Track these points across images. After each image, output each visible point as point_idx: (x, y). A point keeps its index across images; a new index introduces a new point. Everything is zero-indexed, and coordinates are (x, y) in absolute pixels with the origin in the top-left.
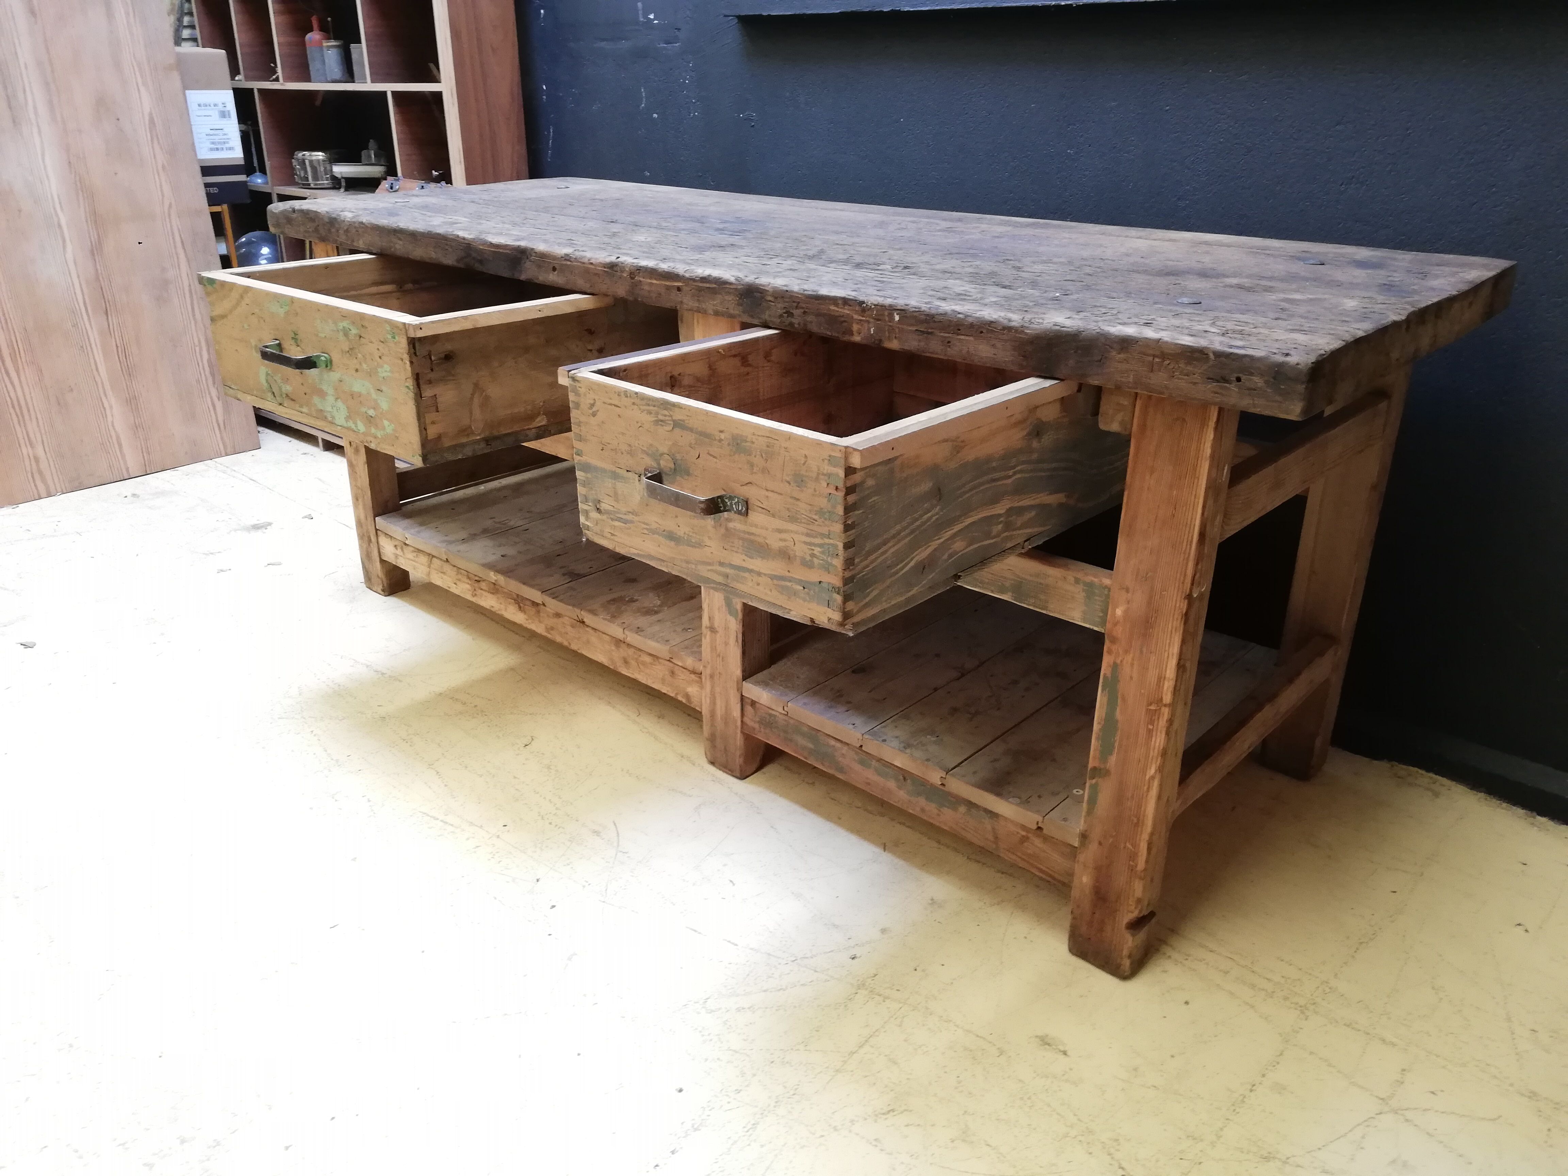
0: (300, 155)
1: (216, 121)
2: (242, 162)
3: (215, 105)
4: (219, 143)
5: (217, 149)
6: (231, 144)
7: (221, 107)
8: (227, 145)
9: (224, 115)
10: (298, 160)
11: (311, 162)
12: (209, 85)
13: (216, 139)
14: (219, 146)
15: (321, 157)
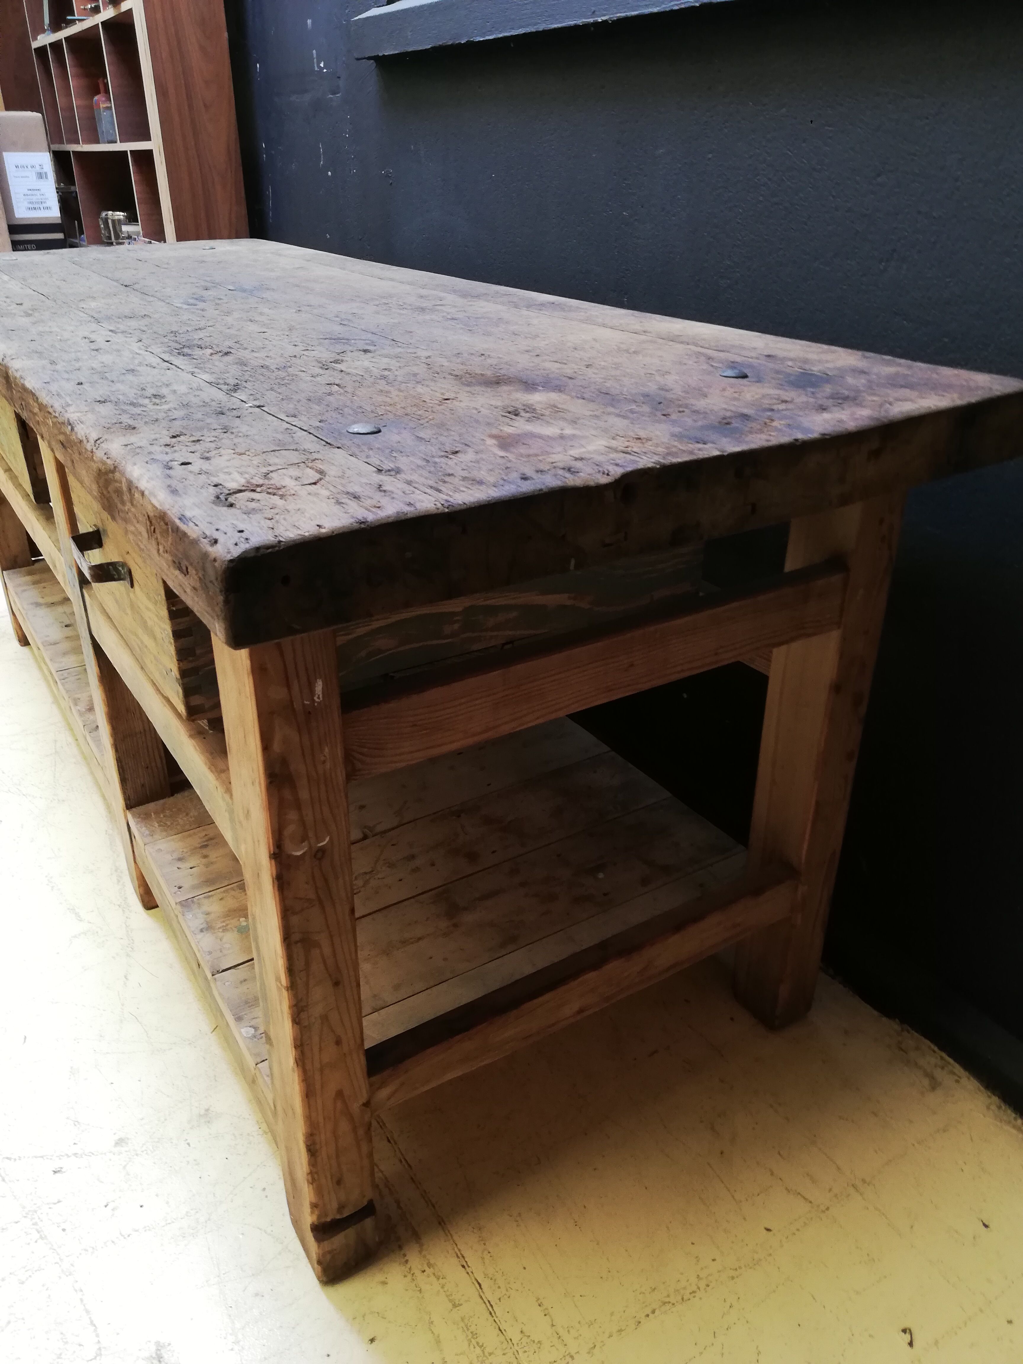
0: (104, 214)
1: (34, 182)
2: (59, 221)
3: (33, 167)
4: (38, 203)
5: (35, 209)
6: (48, 204)
7: (38, 169)
8: (45, 205)
9: (41, 176)
10: (102, 219)
11: (113, 221)
12: (27, 147)
13: (34, 199)
14: (36, 206)
15: (122, 217)
